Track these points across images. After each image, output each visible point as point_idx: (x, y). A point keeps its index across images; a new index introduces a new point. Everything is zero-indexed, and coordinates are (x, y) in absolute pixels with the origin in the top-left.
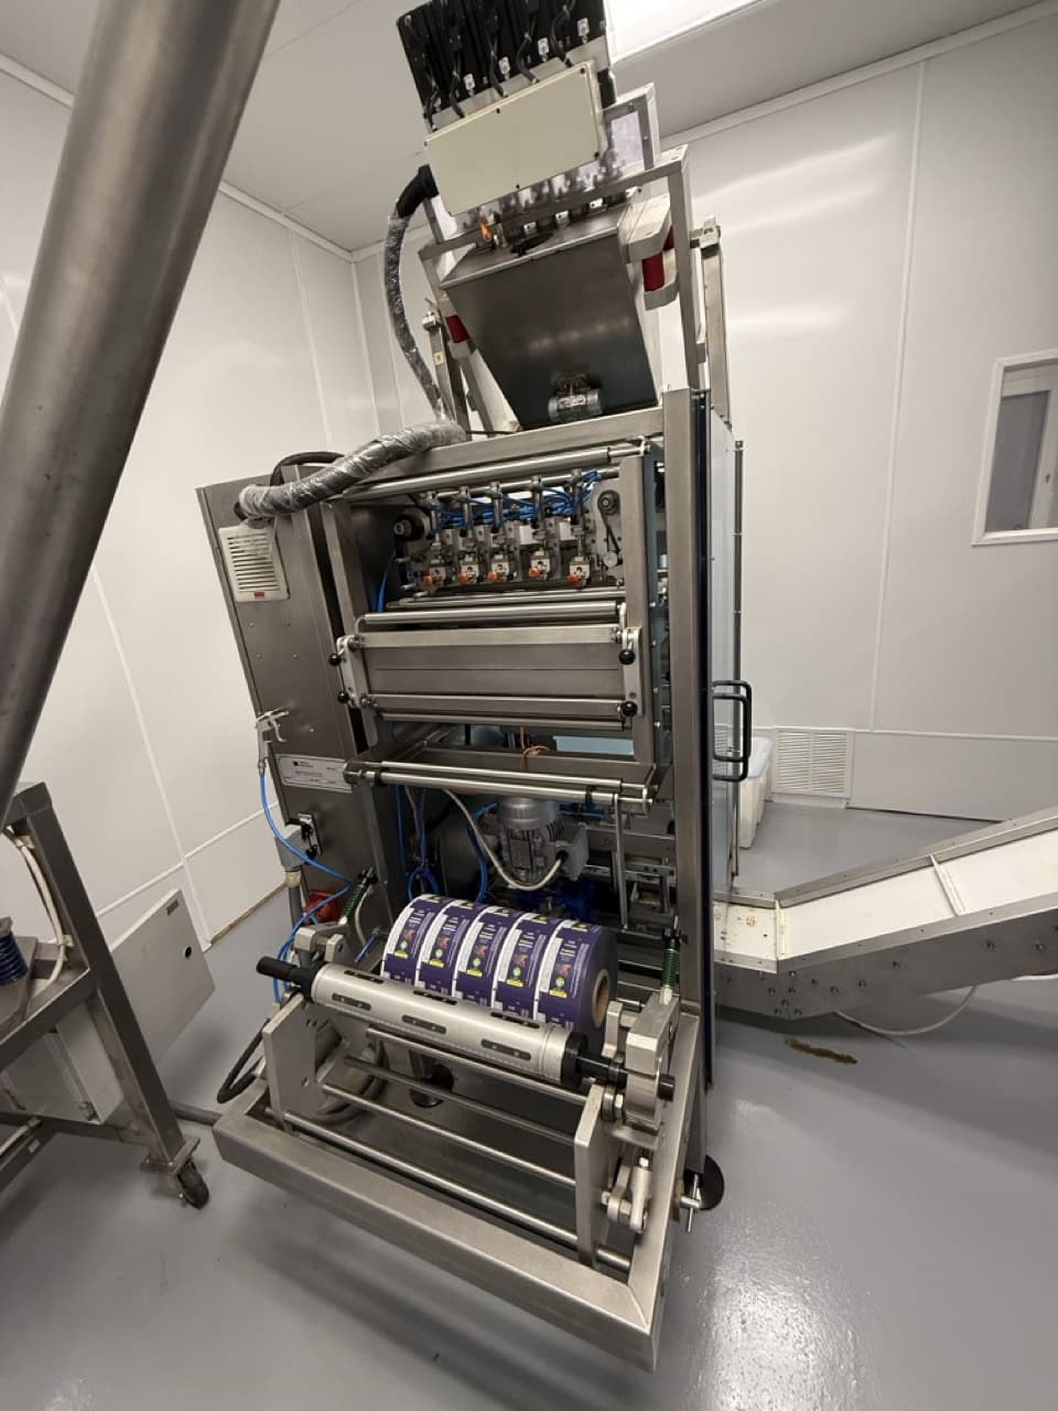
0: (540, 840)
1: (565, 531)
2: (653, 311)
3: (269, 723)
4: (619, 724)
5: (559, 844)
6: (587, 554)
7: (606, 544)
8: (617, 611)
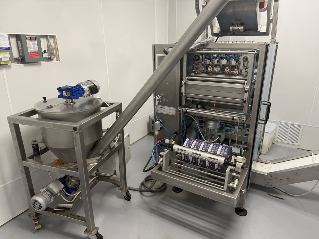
0: (214, 132)
1: (233, 62)
2: (260, 12)
3: (159, 98)
4: (241, 105)
5: (219, 134)
6: (238, 68)
7: (242, 67)
8: (245, 82)
